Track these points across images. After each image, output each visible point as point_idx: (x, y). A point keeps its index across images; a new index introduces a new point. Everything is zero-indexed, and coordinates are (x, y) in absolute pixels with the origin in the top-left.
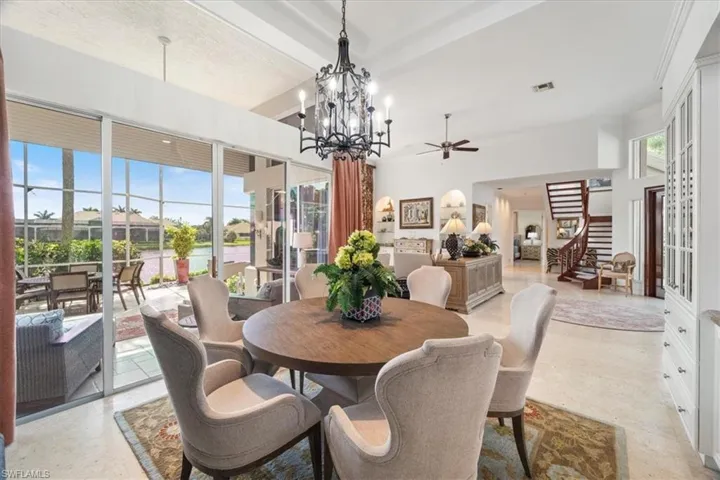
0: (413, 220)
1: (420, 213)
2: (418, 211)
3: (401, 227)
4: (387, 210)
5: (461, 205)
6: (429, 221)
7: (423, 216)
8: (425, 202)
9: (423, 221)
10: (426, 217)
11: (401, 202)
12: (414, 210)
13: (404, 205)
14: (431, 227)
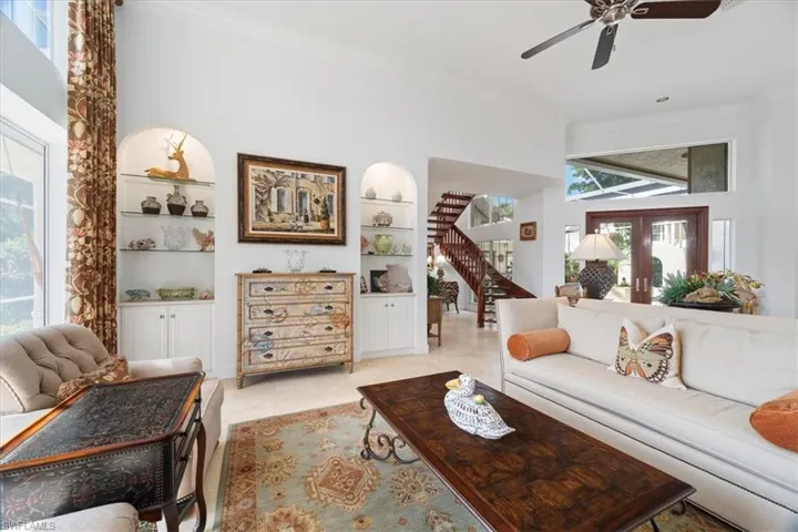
0: (286, 218)
1: (308, 202)
2: (302, 196)
3: (244, 238)
4: (169, 176)
5: (398, 200)
6: (334, 225)
7: (318, 210)
8: (325, 176)
9: (318, 225)
10: (326, 216)
11: (244, 160)
12: (289, 192)
13: (254, 170)
14: (341, 242)
